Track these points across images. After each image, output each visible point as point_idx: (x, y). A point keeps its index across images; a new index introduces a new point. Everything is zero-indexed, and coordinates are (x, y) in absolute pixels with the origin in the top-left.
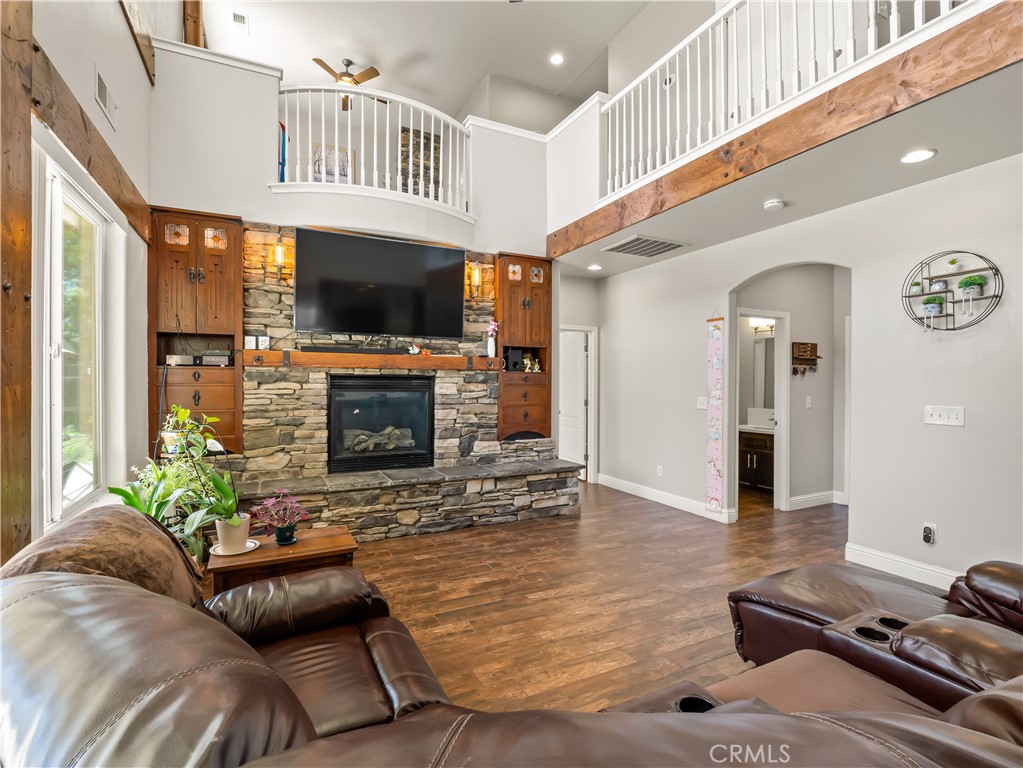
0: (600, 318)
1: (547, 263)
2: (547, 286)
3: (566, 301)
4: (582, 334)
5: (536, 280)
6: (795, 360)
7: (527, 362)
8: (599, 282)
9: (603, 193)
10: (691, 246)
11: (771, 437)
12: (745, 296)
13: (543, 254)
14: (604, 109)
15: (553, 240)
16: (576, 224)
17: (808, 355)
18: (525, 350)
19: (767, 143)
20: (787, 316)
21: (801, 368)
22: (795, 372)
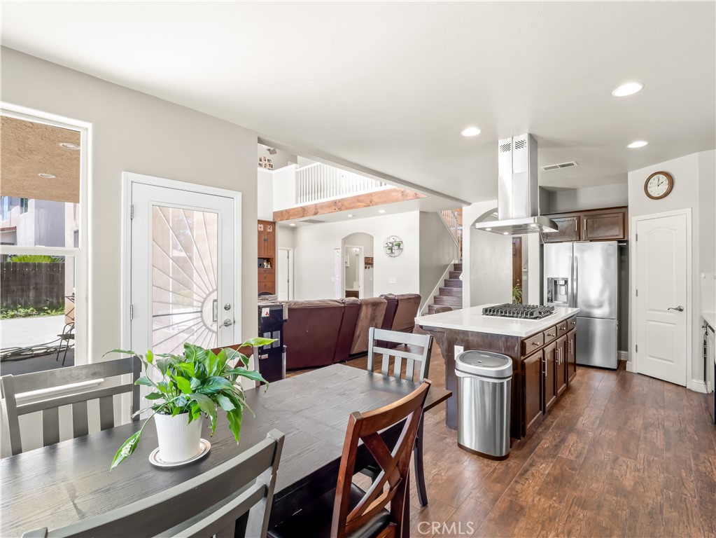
0: (294, 244)
1: (273, 223)
2: (274, 233)
3: (281, 237)
4: (286, 252)
5: (269, 230)
6: (366, 263)
7: (265, 263)
8: (294, 229)
9: (297, 203)
10: (328, 222)
11: (358, 292)
12: (347, 240)
13: (272, 220)
14: (297, 170)
15: (276, 214)
16: (286, 211)
17: (370, 262)
18: (264, 259)
19: (345, 203)
20: (363, 248)
21: (368, 266)
22: (366, 268)
